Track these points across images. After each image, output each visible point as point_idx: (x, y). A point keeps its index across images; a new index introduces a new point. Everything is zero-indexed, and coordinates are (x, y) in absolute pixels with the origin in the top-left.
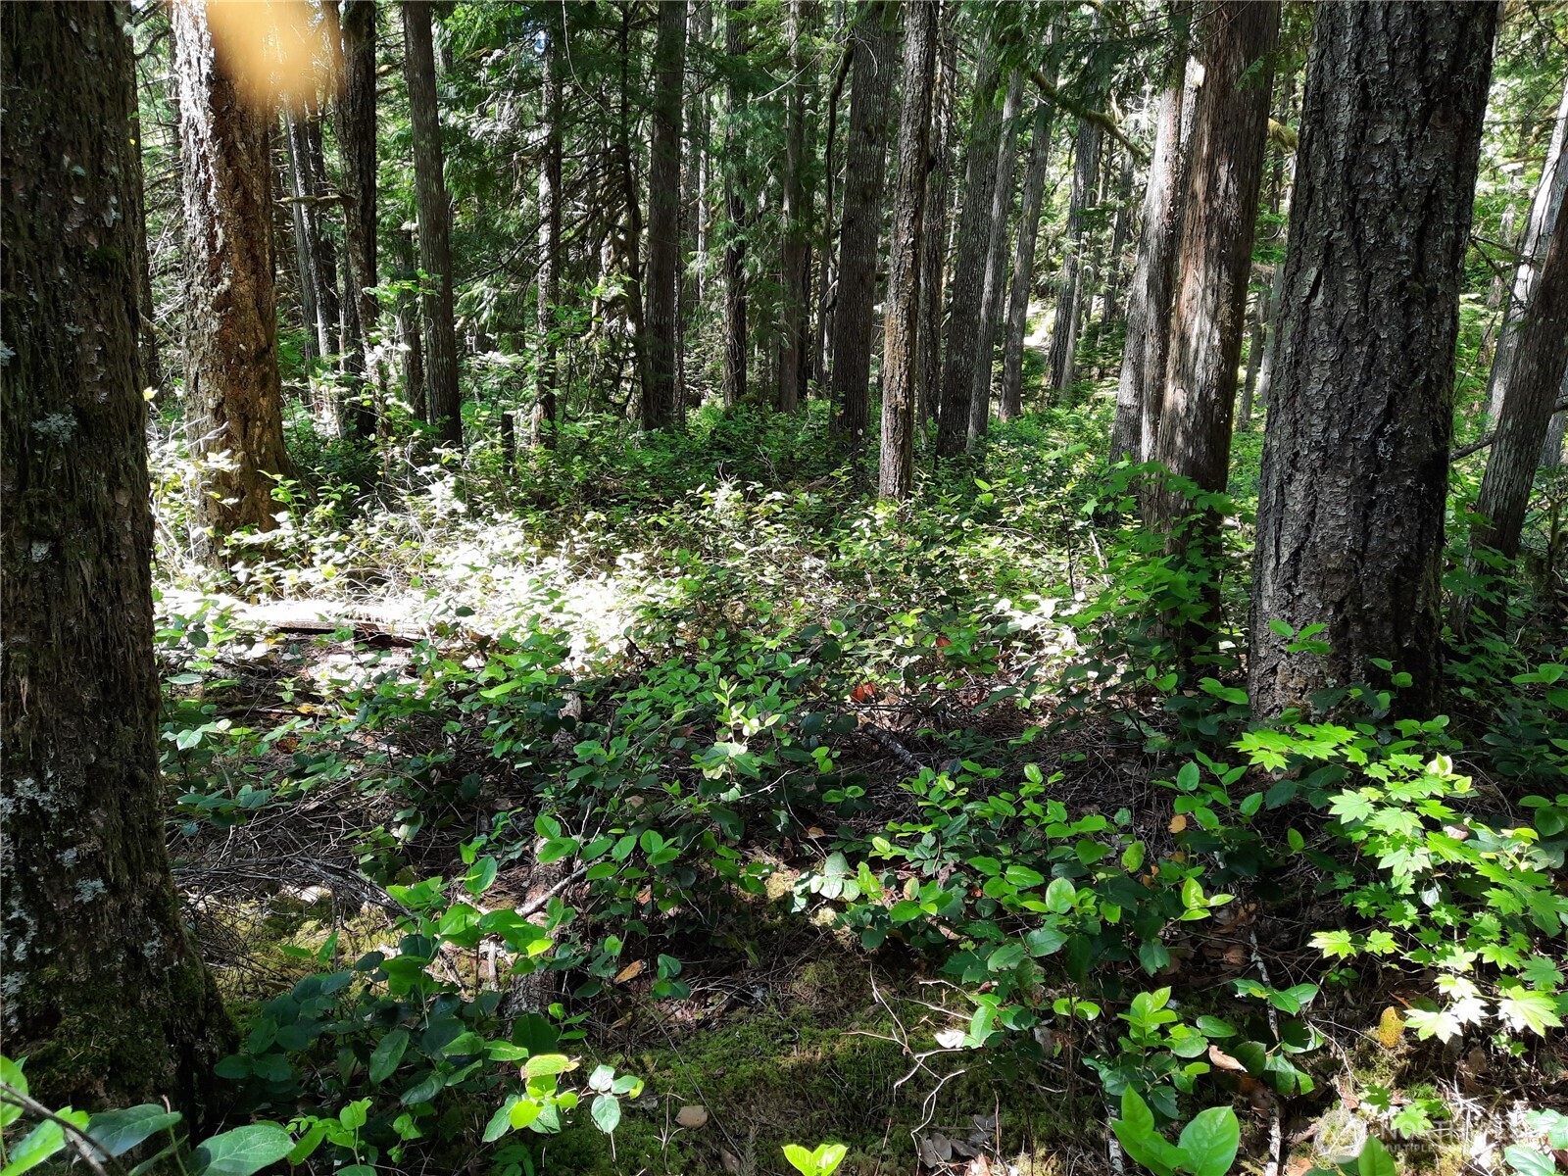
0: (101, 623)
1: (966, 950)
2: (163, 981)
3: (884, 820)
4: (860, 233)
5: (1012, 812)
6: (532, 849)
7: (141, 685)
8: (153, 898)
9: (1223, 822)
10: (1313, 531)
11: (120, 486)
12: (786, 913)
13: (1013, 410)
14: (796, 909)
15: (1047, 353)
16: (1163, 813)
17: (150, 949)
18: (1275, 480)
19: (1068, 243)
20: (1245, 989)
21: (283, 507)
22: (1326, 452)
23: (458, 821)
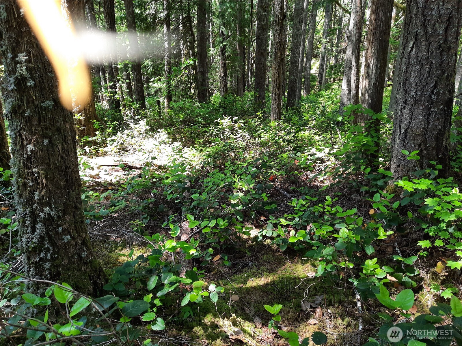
0: (64, 162)
1: (314, 249)
2: (88, 264)
3: (283, 214)
4: (262, 40)
5: (322, 210)
6: (181, 225)
7: (76, 180)
8: (84, 240)
9: (388, 210)
10: (412, 123)
11: (67, 122)
12: (256, 241)
13: (308, 92)
14: (259, 240)
15: (317, 75)
16: (365, 209)
17: (84, 255)
18: (399, 108)
19: (323, 40)
20: (396, 258)
21: (97, 130)
22: (416, 99)
23: (158, 218)
